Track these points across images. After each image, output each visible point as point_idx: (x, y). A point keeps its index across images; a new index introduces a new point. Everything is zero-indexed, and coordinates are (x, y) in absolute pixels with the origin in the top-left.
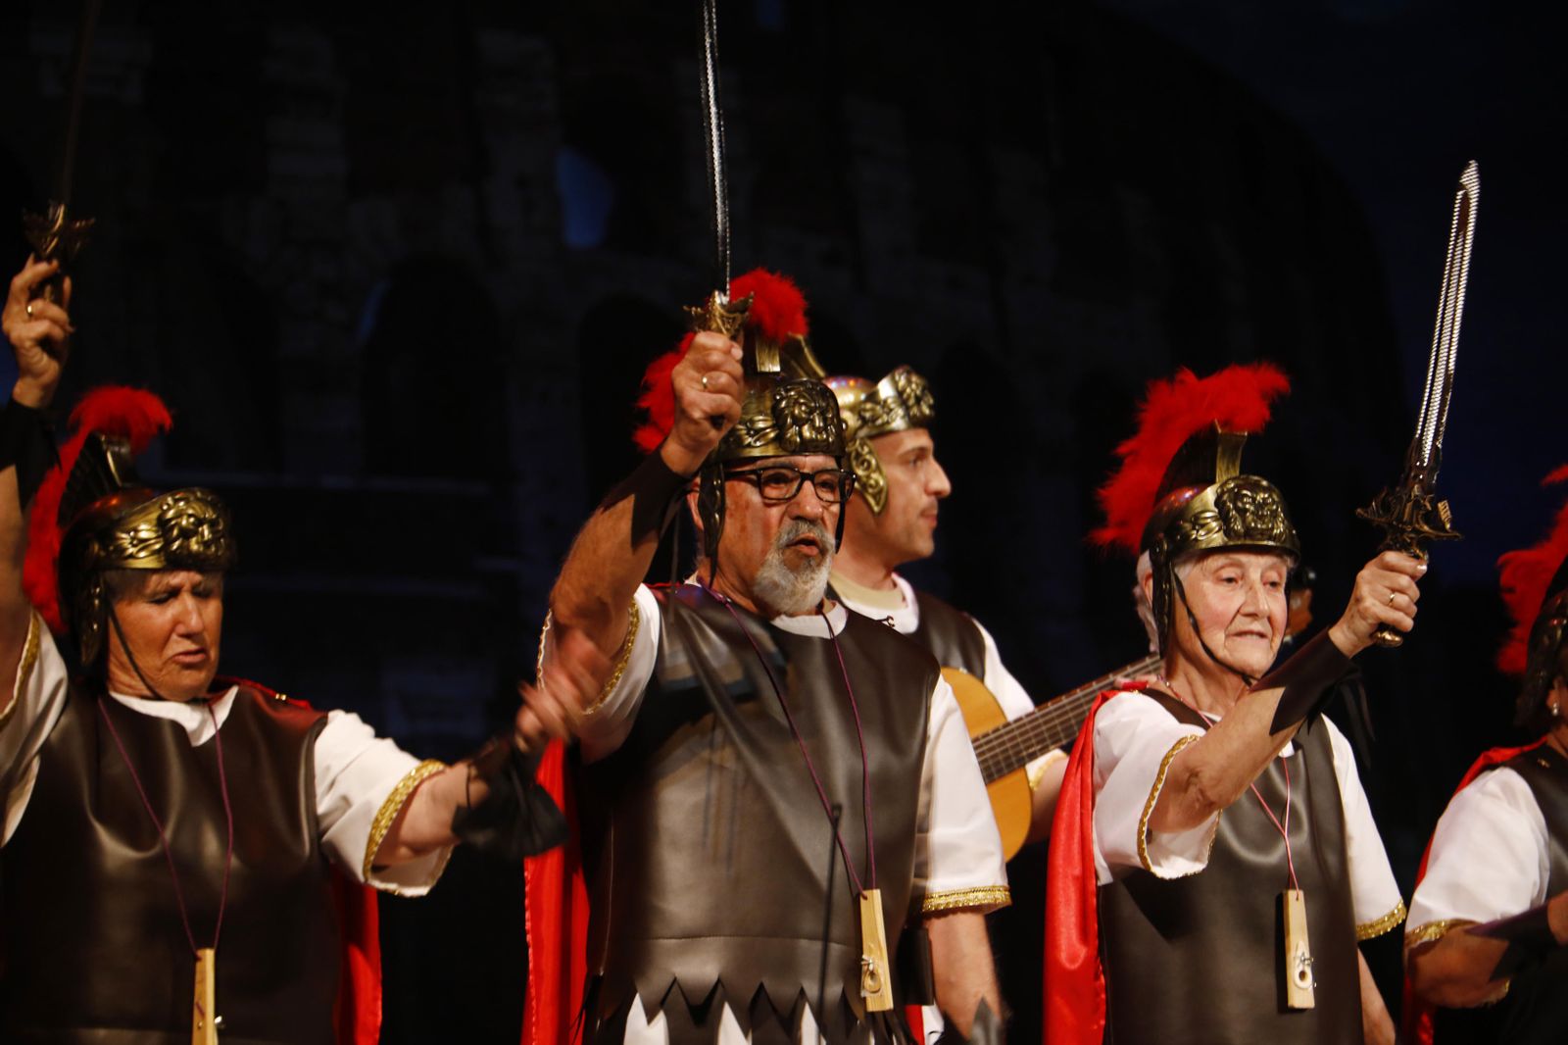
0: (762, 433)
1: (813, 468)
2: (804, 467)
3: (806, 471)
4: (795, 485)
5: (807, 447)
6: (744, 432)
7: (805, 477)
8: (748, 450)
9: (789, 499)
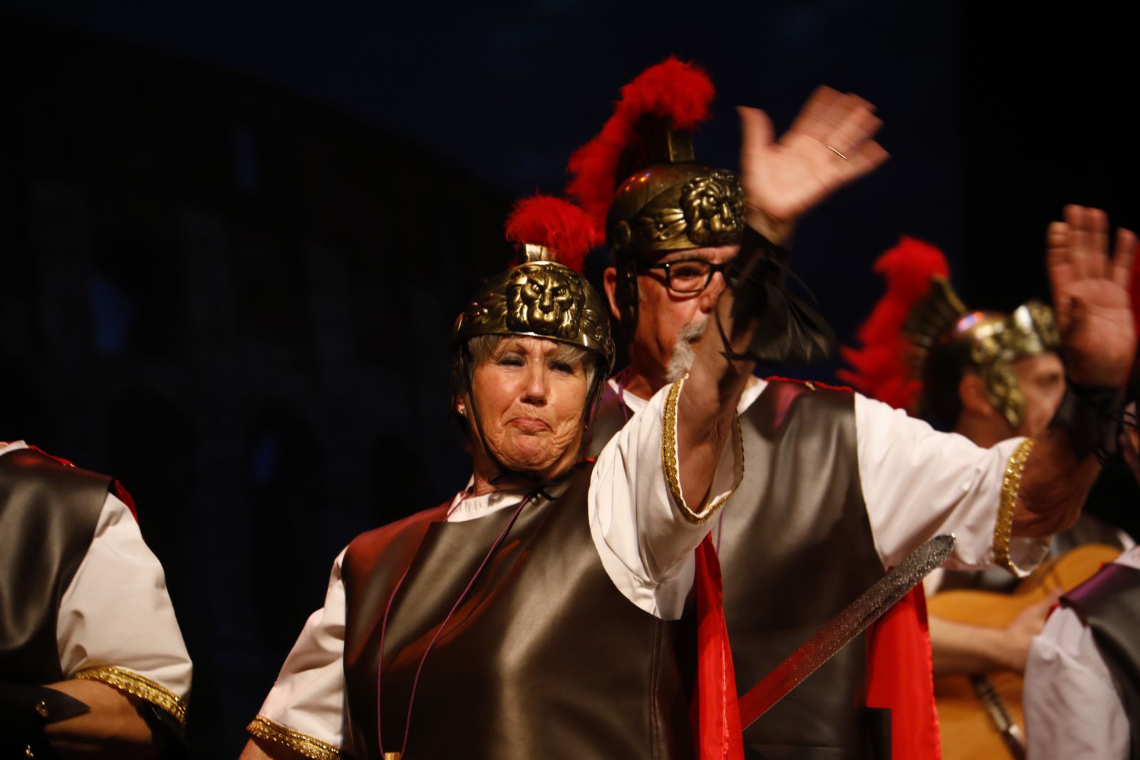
0: (671, 226)
1: (723, 258)
2: (713, 259)
3: (716, 262)
4: (705, 278)
5: (715, 239)
6: (653, 225)
7: (713, 269)
8: (657, 243)
9: (700, 291)
